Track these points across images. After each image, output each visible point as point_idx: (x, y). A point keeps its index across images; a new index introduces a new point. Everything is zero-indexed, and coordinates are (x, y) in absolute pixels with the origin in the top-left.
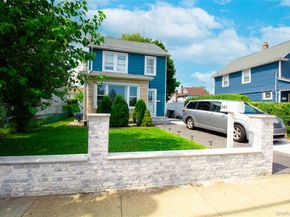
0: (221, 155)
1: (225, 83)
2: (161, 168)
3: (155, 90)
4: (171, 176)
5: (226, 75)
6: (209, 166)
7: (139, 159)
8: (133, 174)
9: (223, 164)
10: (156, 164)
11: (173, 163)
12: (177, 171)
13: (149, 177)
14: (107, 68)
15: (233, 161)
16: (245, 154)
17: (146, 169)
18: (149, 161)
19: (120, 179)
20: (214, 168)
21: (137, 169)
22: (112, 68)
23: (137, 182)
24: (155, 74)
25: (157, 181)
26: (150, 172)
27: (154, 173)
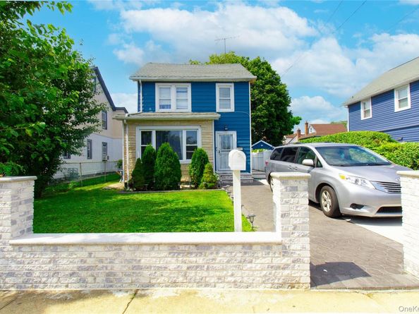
0: (196, 245)
1: (366, 112)
2: (90, 262)
3: (234, 134)
4: (108, 275)
5: (366, 100)
6: (173, 263)
7: (55, 245)
8: (47, 267)
9: (200, 260)
10: (83, 254)
11: (110, 255)
12: (117, 267)
13: (72, 274)
14: (162, 107)
15: (221, 257)
16: (243, 245)
17: (66, 262)
18: (71, 249)
19: (29, 273)
20: (184, 267)
21: (53, 260)
22: (169, 107)
23: (55, 280)
24: (232, 109)
25: (84, 281)
26: (73, 267)
27: (80, 269)
